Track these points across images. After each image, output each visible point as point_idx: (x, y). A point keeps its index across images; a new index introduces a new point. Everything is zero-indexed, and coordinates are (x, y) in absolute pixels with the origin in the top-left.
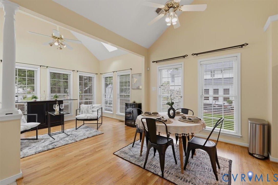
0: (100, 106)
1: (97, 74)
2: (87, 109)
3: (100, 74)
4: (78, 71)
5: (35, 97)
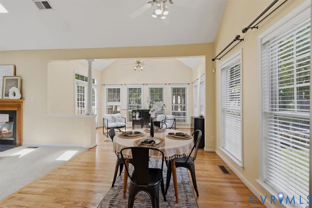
2: (160, 119)
3: (192, 83)
4: (169, 84)
5: (138, 107)
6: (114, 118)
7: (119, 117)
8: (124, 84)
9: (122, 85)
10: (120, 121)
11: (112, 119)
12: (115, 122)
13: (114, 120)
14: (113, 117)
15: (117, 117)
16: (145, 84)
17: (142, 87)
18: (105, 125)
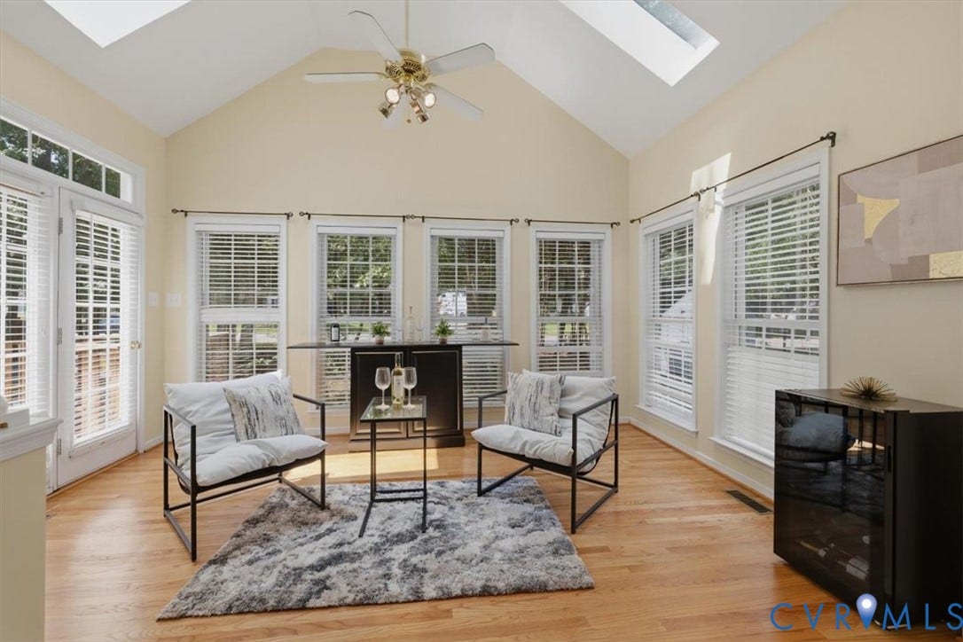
0: (602, 387)
1: (618, 224)
2: (533, 399)
3: (632, 222)
4: (529, 222)
5: (379, 331)
6: (244, 404)
7: (277, 399)
8: (302, 214)
9: (288, 216)
10: (288, 426)
11: (228, 416)
12: (251, 433)
13: (248, 419)
14: (238, 403)
15: (269, 399)
16: (413, 217)
17: (398, 230)
18: (176, 456)
